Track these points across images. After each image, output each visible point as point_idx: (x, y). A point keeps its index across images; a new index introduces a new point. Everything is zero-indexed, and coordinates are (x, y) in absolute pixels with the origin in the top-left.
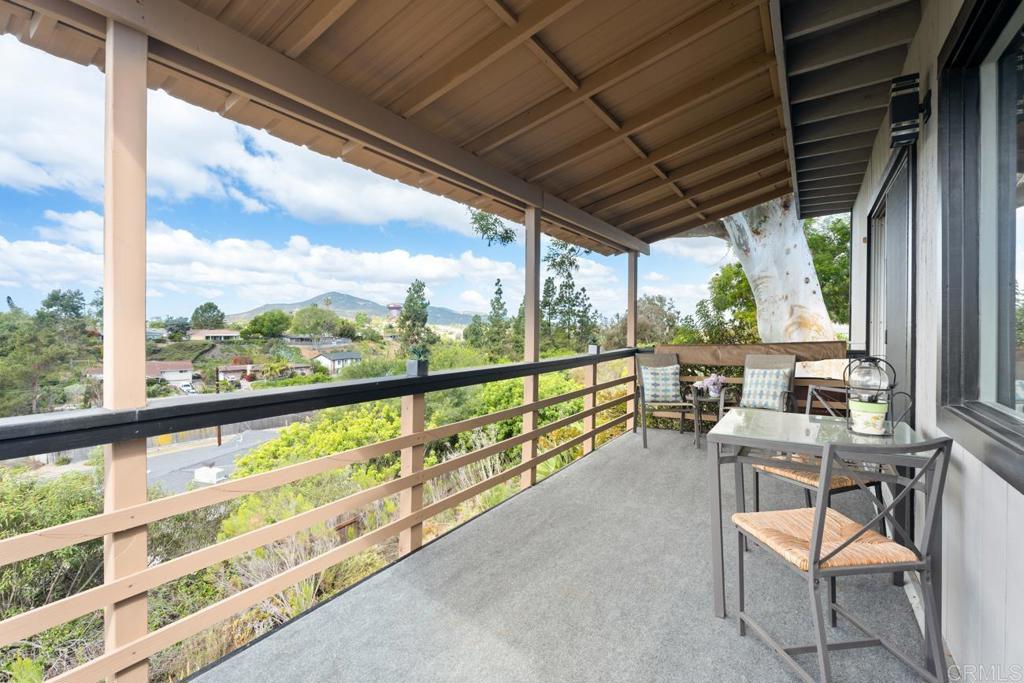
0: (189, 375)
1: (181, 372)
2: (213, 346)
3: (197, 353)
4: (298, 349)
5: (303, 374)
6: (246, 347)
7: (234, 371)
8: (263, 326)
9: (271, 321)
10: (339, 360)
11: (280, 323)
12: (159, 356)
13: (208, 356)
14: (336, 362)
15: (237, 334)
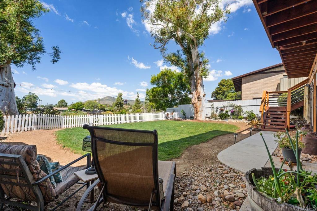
4: (86, 114)
6: (70, 113)
8: (75, 107)
9: (78, 105)
11: (81, 106)
15: (67, 109)
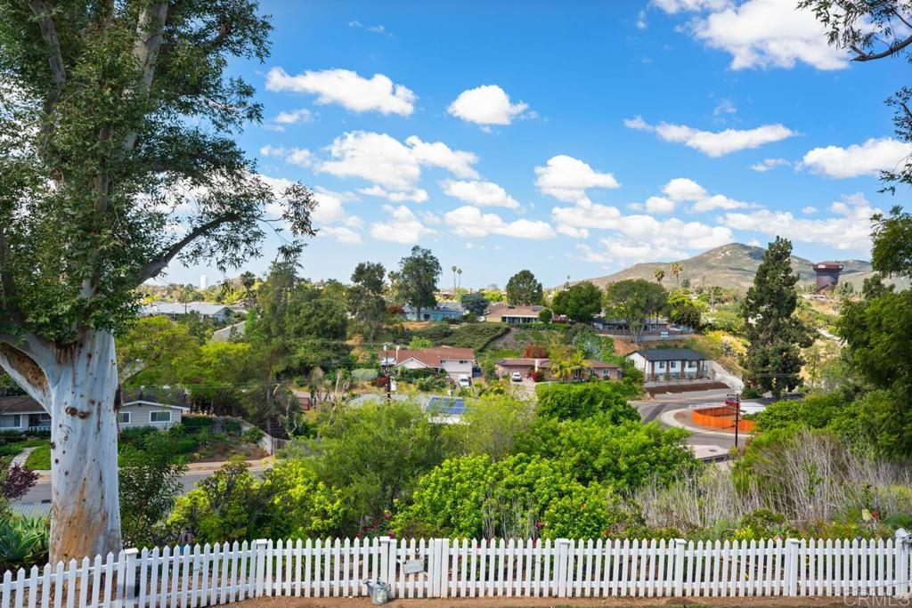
0: (468, 368)
1: (461, 362)
2: (507, 331)
3: (488, 339)
4: (611, 340)
5: (607, 378)
6: (544, 333)
7: (521, 366)
8: (567, 305)
9: (577, 300)
10: (661, 361)
11: (587, 303)
12: (450, 340)
13: (499, 344)
14: (657, 365)
15: (535, 315)
